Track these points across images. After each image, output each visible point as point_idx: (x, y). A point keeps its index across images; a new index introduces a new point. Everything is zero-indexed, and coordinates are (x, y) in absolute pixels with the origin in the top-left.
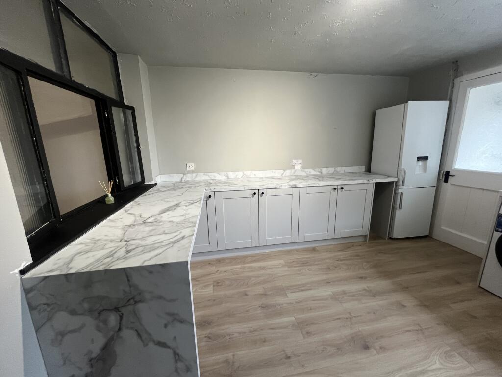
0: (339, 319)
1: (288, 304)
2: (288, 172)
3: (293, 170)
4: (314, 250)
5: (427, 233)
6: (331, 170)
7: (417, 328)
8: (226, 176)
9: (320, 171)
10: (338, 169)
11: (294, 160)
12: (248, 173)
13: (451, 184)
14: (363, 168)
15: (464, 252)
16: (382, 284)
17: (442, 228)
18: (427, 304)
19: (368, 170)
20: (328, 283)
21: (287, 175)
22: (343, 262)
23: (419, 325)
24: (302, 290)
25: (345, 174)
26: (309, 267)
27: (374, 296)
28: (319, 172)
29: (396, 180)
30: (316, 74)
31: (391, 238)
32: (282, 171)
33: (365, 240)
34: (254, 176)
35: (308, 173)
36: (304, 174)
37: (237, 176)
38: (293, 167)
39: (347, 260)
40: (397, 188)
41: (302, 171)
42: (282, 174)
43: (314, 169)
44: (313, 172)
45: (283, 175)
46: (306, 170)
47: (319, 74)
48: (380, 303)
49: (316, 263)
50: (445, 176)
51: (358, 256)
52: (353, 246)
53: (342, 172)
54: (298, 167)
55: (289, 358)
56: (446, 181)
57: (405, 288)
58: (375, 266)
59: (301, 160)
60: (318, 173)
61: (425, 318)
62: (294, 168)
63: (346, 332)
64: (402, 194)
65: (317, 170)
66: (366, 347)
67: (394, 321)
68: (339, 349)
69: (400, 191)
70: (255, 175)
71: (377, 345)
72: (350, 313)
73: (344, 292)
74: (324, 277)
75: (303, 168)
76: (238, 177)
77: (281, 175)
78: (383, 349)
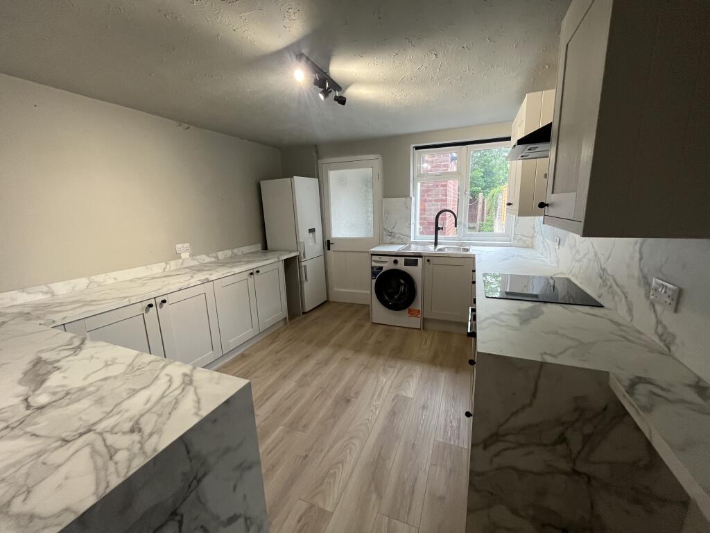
0: (317, 397)
1: (265, 420)
2: (173, 265)
3: (180, 261)
4: (243, 356)
5: (325, 299)
6: (228, 253)
7: (362, 368)
8: (46, 293)
9: (215, 256)
10: (236, 251)
11: (179, 246)
12: (100, 278)
13: (333, 251)
14: (259, 247)
15: (352, 305)
16: (324, 353)
17: (335, 289)
18: (358, 349)
19: (265, 247)
20: (285, 377)
21: (172, 269)
22: (282, 352)
23: (363, 365)
24: (268, 399)
25: (245, 255)
26: (255, 375)
27: (326, 364)
28: (215, 258)
29: (298, 254)
30: (186, 126)
31: (304, 313)
32: (163, 265)
33: (286, 323)
34: (115, 281)
35: (202, 261)
36: (195, 263)
37: (74, 287)
38: (178, 256)
39: (284, 348)
40: (300, 262)
41: (192, 259)
42: (164, 269)
43: (208, 254)
44: (207, 259)
45: (167, 270)
46: (198, 257)
47: (191, 127)
48: (333, 366)
49: (258, 366)
50: (328, 244)
51: (290, 340)
52: (279, 333)
53: (240, 253)
54: (185, 255)
55: (307, 456)
56: (329, 249)
57: (339, 346)
58: (309, 342)
59: (187, 245)
60: (213, 259)
61: (363, 358)
62: (181, 258)
63: (329, 402)
64: (305, 266)
65: (211, 255)
66: (348, 401)
67: (350, 372)
68: (334, 416)
69: (303, 264)
70: (115, 279)
71: (353, 395)
72: (321, 388)
73: (305, 376)
74: (278, 374)
75: (192, 255)
76: (76, 289)
77: (162, 271)
78: (357, 394)
